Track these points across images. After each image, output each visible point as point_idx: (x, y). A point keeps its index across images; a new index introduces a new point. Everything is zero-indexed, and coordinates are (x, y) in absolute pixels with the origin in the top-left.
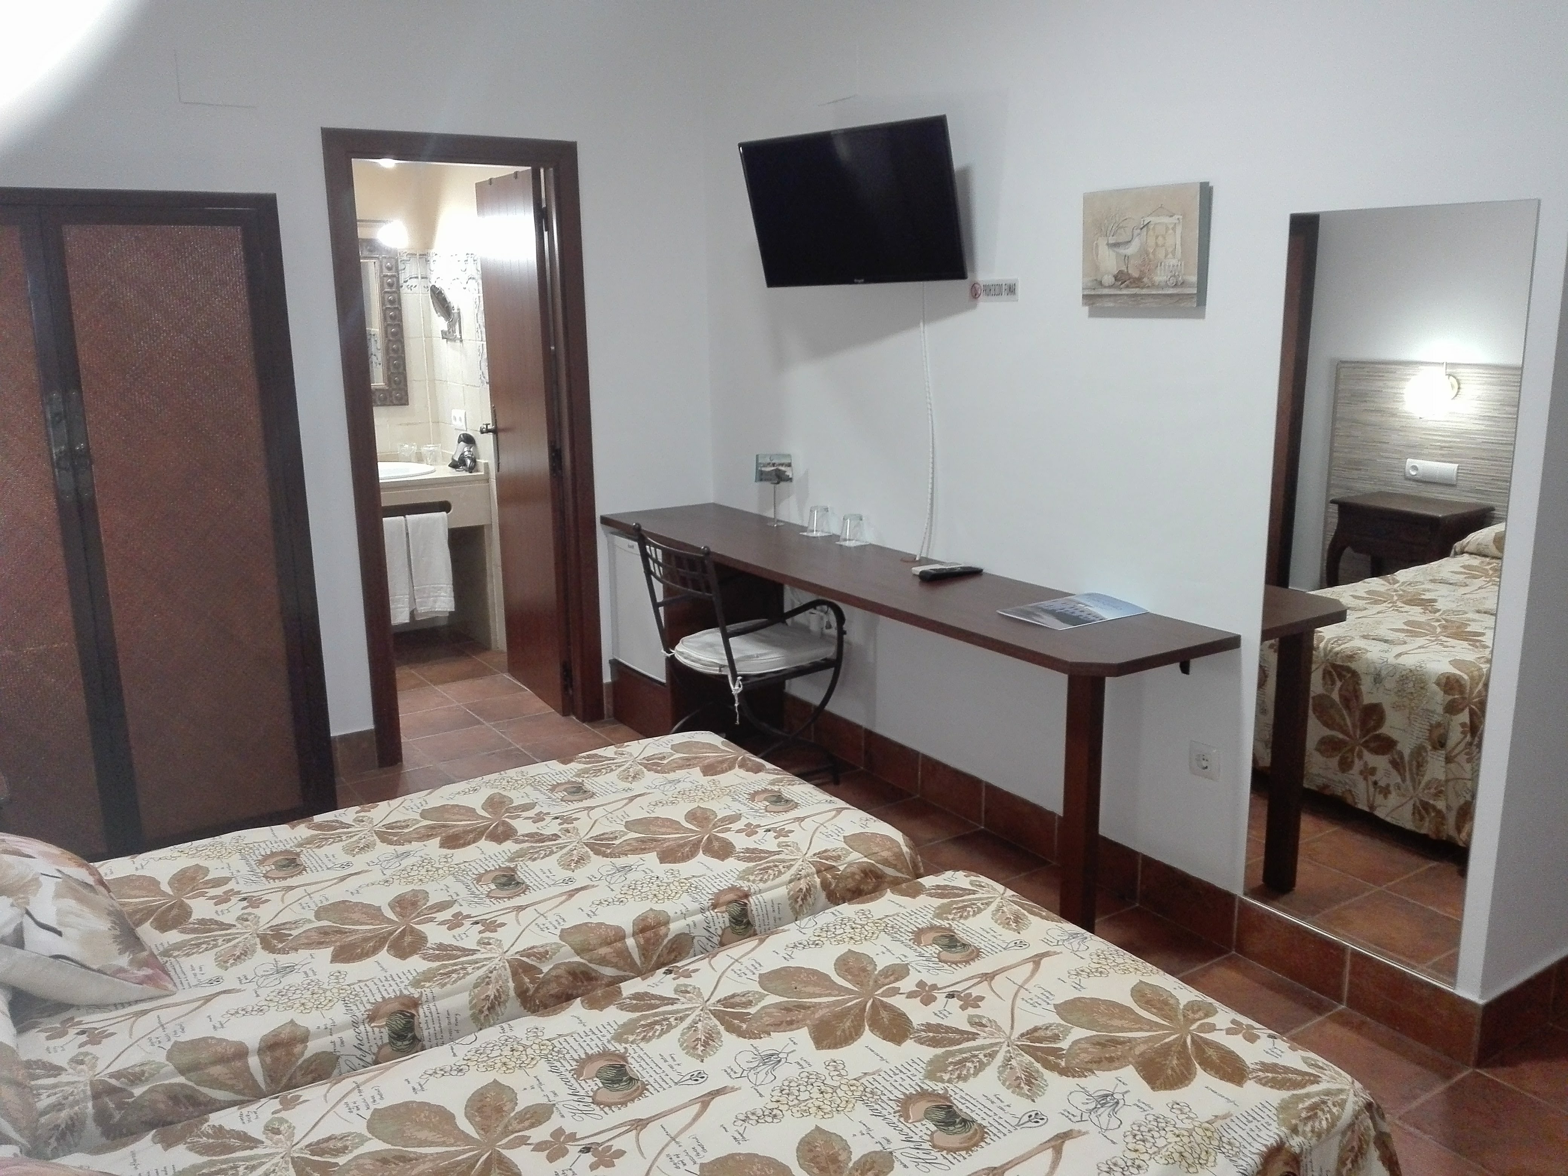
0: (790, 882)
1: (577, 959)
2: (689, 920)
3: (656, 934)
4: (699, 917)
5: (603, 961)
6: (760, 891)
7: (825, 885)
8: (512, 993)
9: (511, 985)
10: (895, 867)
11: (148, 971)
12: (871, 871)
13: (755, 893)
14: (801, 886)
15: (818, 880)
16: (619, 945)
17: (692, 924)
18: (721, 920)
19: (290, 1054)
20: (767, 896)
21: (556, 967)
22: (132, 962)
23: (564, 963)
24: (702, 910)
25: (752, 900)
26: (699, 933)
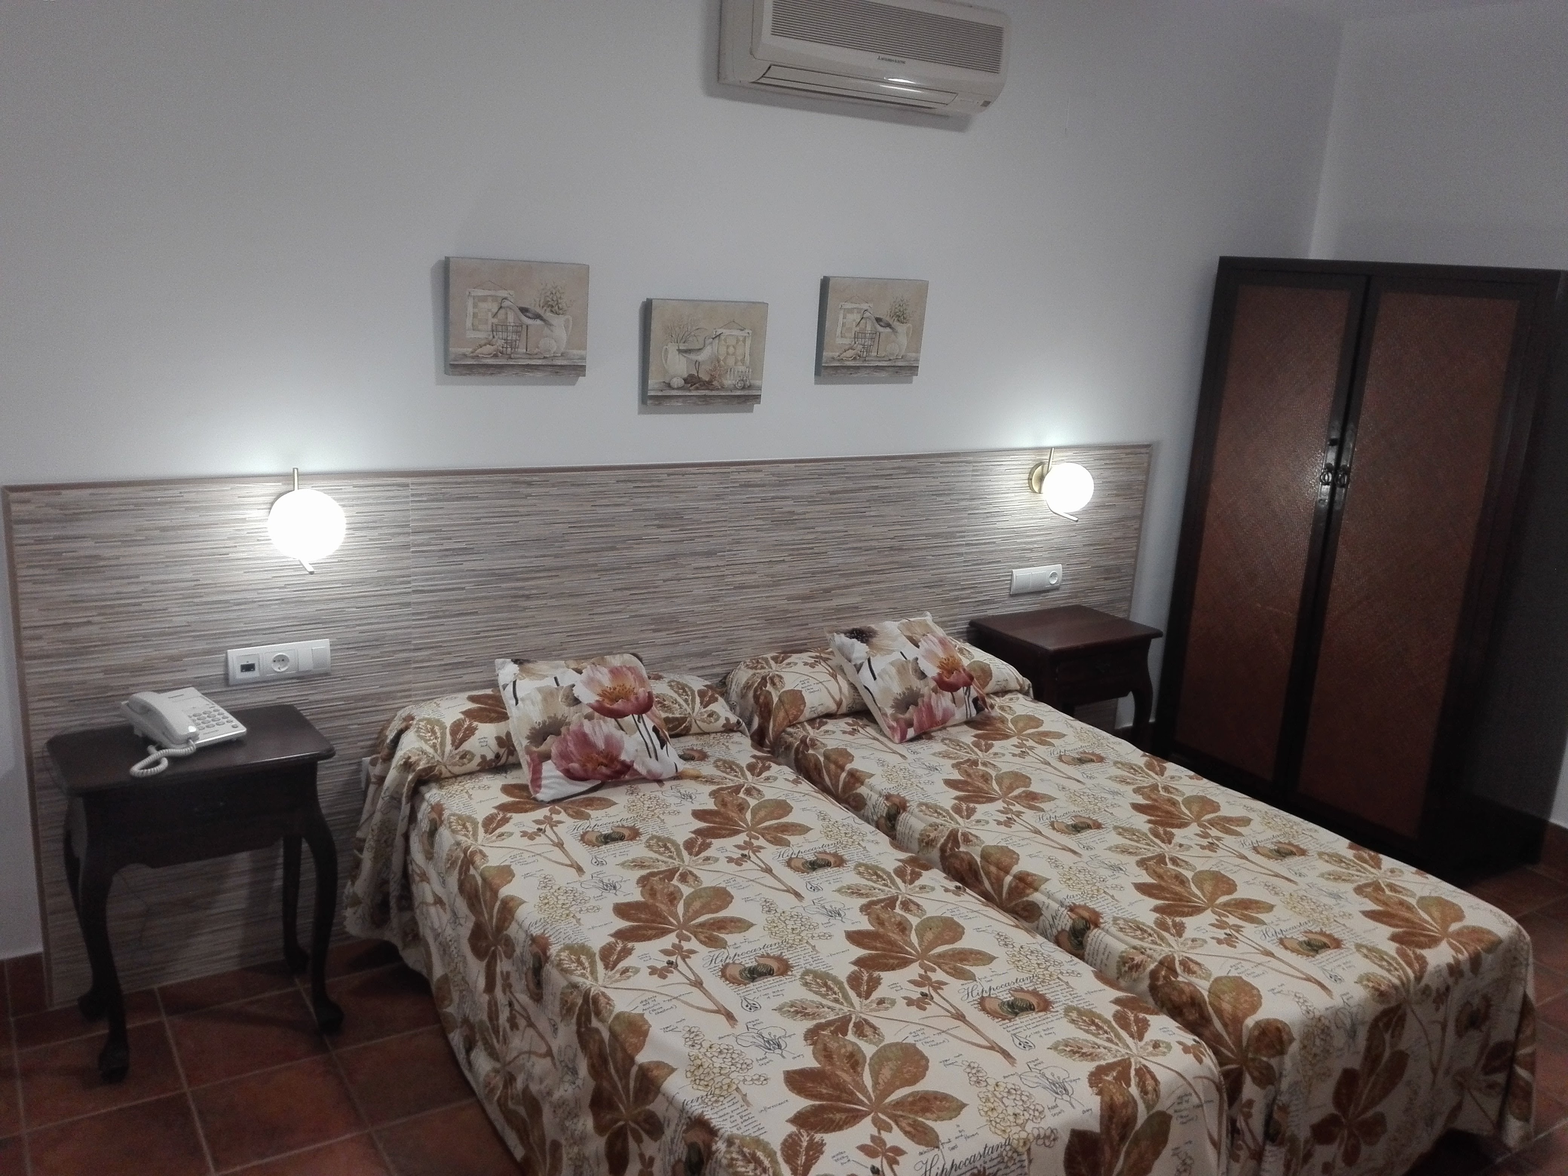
0: (1135, 948)
1: (978, 860)
2: (1047, 901)
3: (1024, 889)
4: (1055, 906)
5: (988, 874)
6: (1107, 932)
7: (1154, 975)
8: (939, 845)
9: (942, 840)
10: (1225, 1025)
11: (895, 724)
12: (1199, 1005)
13: (1103, 929)
14: (1136, 958)
15: (1152, 966)
16: (1002, 873)
17: (1046, 904)
18: (1065, 922)
19: (854, 784)
20: (1108, 939)
21: (967, 853)
22: (892, 715)
23: (971, 855)
24: (1062, 905)
25: (1096, 932)
26: (1047, 914)
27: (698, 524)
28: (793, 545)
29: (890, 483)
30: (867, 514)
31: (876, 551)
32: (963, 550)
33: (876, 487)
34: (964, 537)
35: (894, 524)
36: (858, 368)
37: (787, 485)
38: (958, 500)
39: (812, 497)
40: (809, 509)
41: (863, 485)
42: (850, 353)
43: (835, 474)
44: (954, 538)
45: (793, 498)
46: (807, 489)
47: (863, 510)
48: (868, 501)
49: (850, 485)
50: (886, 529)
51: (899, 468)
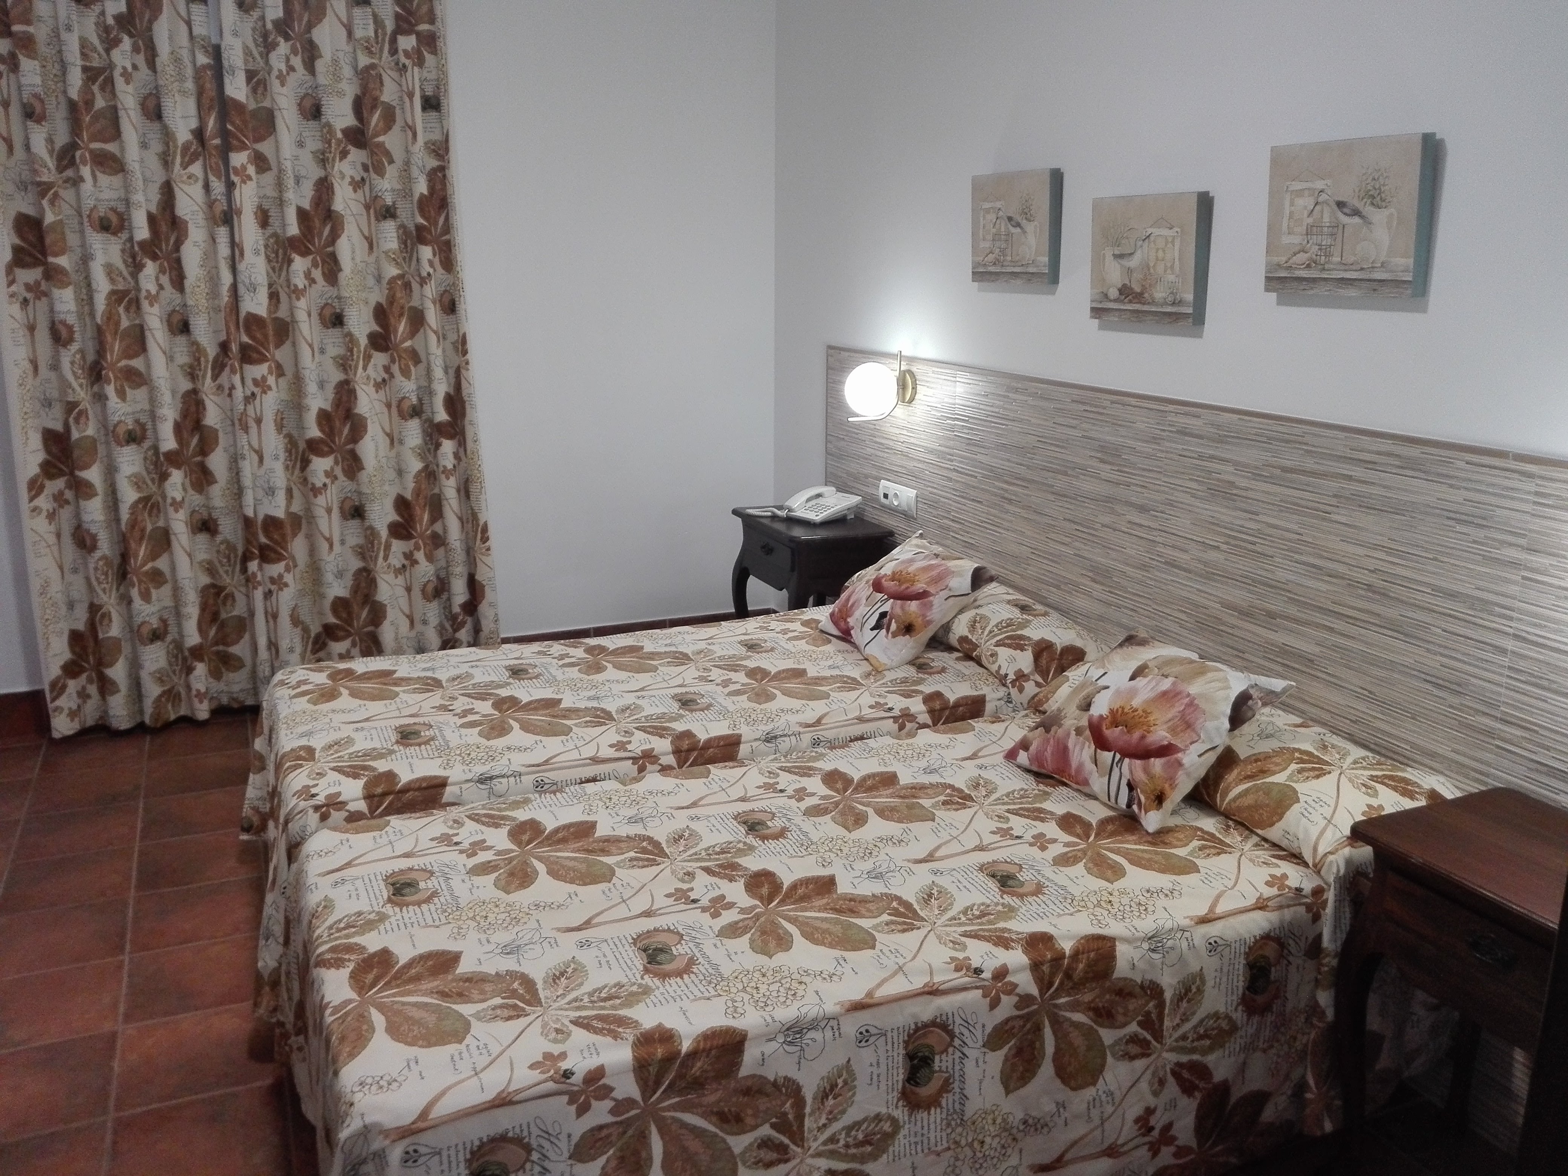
27: (1134, 469)
28: (1232, 530)
29: (1371, 475)
30: (1334, 517)
31: (1345, 582)
32: (1510, 644)
33: (1350, 478)
34: (1511, 619)
35: (1376, 547)
36: (1314, 280)
37: (1227, 443)
38: (1503, 542)
39: (1257, 468)
40: (1254, 484)
41: (1332, 470)
42: (1302, 257)
43: (1287, 442)
44: (1491, 613)
45: (1236, 464)
46: (1251, 455)
47: (1328, 508)
48: (1335, 496)
49: (1310, 464)
50: (1361, 551)
51: (1389, 454)
